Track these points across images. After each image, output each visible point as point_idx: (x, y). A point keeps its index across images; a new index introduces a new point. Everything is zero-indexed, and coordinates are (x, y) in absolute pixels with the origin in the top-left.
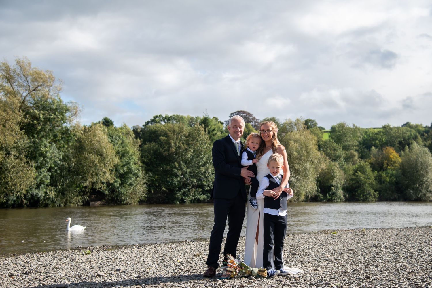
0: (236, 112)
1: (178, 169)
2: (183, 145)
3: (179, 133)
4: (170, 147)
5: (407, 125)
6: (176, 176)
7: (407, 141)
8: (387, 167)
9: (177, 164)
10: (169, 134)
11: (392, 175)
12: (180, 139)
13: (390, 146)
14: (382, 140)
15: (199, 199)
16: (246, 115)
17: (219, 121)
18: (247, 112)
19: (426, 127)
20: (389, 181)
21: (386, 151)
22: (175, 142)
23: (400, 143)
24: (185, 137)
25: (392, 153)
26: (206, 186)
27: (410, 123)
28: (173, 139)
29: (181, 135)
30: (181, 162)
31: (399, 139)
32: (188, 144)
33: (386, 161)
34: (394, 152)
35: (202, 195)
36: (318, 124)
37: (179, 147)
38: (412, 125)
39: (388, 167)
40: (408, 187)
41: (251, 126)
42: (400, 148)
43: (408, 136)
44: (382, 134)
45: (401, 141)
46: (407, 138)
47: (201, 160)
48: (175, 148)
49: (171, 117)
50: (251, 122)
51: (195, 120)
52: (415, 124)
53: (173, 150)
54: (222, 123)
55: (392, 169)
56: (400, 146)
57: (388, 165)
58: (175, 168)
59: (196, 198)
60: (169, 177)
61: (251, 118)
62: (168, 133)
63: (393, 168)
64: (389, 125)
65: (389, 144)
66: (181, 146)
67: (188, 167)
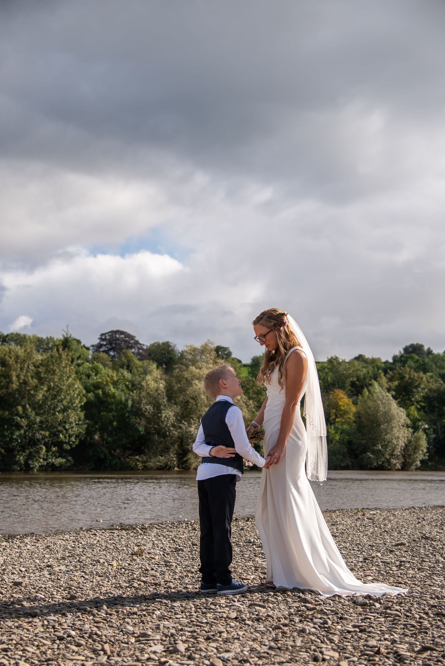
0: (109, 332)
1: (21, 417)
2: (32, 380)
3: (24, 361)
4: (11, 382)
5: (360, 358)
6: (19, 427)
7: (363, 381)
8: (335, 419)
9: (20, 408)
10: (9, 361)
11: (343, 432)
12: (26, 370)
13: (338, 388)
14: (327, 380)
15: (53, 464)
16: (125, 337)
17: (82, 344)
18: (126, 333)
19: (386, 362)
20: (339, 439)
21: (333, 396)
22: (19, 375)
23: (353, 384)
24: (35, 367)
25: (343, 398)
26: (65, 443)
27: (364, 356)
28: (15, 370)
29: (29, 364)
30: (28, 406)
31: (351, 379)
32: (40, 379)
33: (334, 411)
34: (345, 397)
35: (58, 457)
36: (233, 354)
37: (25, 383)
38: (368, 359)
39: (337, 420)
40: (365, 450)
41: (132, 354)
42: (352, 392)
43: (364, 374)
44: (327, 370)
45: (355, 382)
46: (362, 377)
47: (59, 404)
48: (18, 384)
49: (7, 335)
50: (132, 347)
51: (44, 343)
52: (371, 357)
53: (15, 386)
54: (88, 349)
55: (342, 422)
56: (352, 389)
57: (336, 417)
58: (18, 414)
59: (50, 462)
60: (7, 430)
61: (132, 342)
62: (7, 360)
63: (343, 420)
64: (337, 358)
65: (337, 386)
66: (29, 380)
67: (37, 414)
